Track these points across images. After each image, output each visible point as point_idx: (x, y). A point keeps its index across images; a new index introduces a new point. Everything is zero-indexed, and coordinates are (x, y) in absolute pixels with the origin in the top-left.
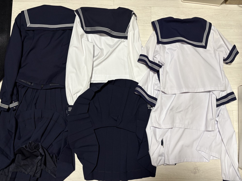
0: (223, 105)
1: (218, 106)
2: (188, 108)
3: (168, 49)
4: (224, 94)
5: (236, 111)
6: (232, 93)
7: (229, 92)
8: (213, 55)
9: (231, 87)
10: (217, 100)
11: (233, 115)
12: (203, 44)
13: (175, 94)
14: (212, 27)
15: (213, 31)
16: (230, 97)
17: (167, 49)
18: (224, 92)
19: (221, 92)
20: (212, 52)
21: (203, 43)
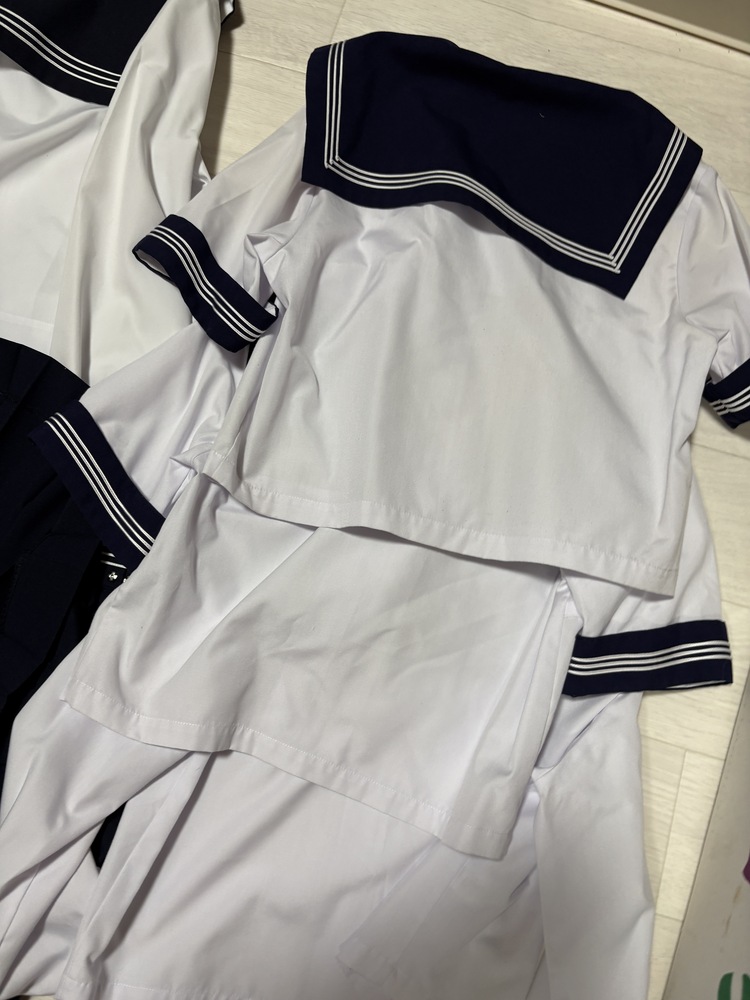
0: (619, 695)
1: (576, 687)
2: (364, 646)
3: (375, 235)
4: (651, 617)
5: (707, 760)
6: (715, 630)
7: (690, 613)
8: (656, 349)
9: (719, 586)
10: (585, 646)
11: (683, 782)
12: (613, 262)
13: (314, 528)
14: (700, 175)
15: (698, 199)
16: (688, 653)
17: (363, 234)
18: (651, 605)
19: (631, 601)
20: (656, 326)
21: (610, 256)
